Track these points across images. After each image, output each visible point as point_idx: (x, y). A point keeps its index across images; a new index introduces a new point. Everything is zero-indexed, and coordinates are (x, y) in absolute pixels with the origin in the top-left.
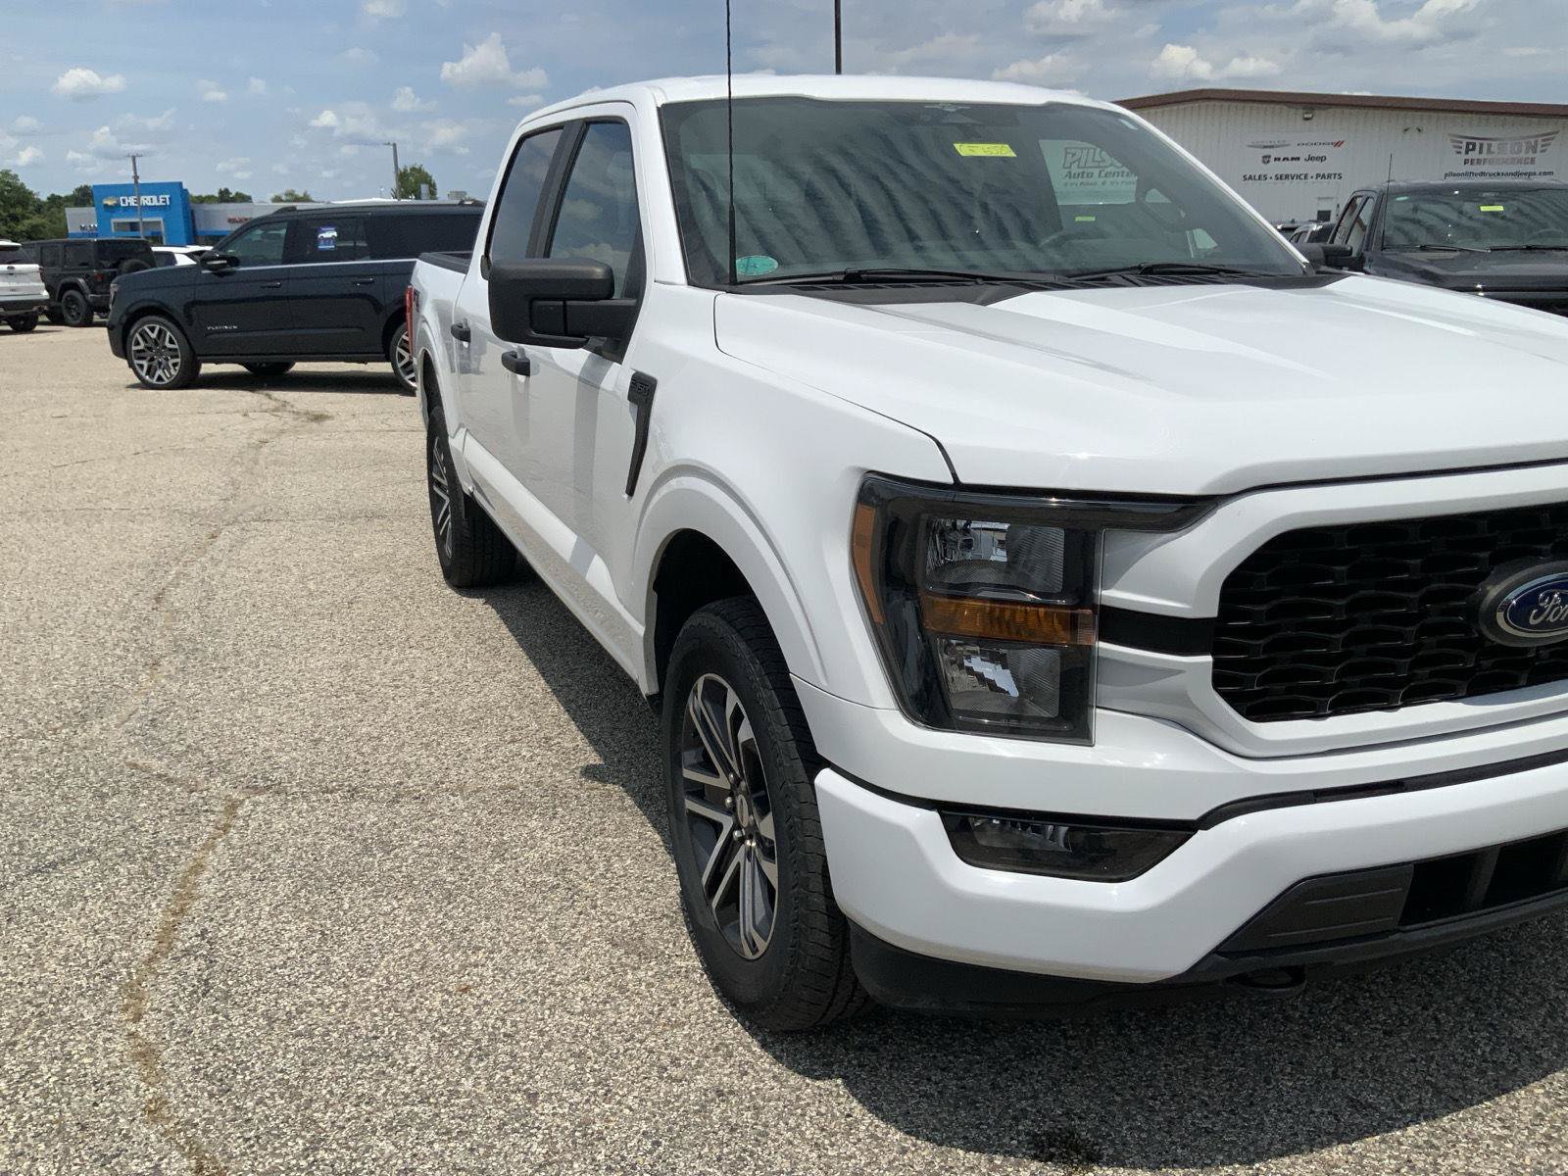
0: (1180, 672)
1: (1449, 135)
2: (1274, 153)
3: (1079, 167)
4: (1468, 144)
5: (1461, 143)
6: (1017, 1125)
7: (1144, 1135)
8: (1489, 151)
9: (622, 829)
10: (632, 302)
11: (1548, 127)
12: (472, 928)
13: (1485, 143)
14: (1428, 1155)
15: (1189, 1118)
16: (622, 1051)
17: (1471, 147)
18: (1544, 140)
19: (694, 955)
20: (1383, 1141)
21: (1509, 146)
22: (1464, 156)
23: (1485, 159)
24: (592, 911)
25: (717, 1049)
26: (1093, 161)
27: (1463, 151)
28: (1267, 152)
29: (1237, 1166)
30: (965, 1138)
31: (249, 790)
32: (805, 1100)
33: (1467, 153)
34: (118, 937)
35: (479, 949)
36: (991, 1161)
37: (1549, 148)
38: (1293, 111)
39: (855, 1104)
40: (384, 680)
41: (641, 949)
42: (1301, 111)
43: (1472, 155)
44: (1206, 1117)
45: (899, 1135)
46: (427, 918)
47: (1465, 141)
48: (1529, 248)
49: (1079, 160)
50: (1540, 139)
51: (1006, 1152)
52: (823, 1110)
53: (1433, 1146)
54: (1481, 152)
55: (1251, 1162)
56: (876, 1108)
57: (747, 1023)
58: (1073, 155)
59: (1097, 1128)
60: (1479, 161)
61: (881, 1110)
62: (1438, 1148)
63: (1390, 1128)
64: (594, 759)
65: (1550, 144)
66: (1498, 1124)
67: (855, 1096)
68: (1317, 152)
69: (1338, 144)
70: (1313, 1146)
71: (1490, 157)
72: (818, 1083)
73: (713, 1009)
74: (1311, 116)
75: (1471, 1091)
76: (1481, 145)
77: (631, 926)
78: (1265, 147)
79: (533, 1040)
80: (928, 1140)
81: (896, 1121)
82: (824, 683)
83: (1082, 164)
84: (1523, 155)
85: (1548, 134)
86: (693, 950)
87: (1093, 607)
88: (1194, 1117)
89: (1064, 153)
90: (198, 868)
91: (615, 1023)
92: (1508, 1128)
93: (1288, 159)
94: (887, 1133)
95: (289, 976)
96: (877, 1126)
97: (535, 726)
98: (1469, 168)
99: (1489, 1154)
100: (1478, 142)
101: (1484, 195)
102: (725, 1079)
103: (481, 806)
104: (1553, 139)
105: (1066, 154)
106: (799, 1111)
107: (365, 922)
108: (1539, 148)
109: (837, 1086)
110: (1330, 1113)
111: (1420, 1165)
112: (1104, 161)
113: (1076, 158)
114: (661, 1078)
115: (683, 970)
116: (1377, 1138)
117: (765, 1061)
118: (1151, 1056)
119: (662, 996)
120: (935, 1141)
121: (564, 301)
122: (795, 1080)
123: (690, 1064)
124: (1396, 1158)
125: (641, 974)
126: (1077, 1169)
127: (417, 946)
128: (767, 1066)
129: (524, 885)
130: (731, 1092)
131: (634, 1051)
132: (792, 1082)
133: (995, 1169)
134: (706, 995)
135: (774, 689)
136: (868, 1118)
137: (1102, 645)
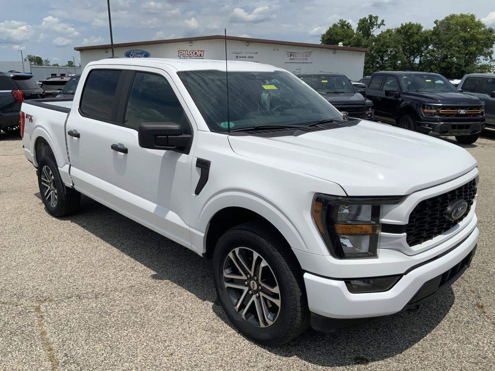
0: (400, 238)
1: (286, 51)
2: (239, 55)
3: (183, 56)
4: (290, 54)
5: (288, 54)
6: (346, 357)
7: (375, 352)
8: (296, 56)
9: (181, 295)
10: (190, 136)
11: (310, 50)
12: (158, 335)
13: (295, 54)
14: (434, 341)
15: (381, 345)
16: (232, 362)
17: (291, 55)
18: (309, 54)
19: (231, 329)
20: (424, 340)
21: (301, 55)
22: (289, 58)
23: (295, 59)
24: (191, 322)
25: (258, 355)
26: (187, 55)
27: (289, 56)
28: (237, 55)
29: (399, 354)
30: (336, 363)
31: (38, 302)
32: (291, 363)
33: (290, 57)
34: (34, 363)
35: (166, 341)
36: (346, 368)
37: (311, 56)
38: (243, 43)
39: (304, 361)
40: (58, 255)
41: (215, 331)
42: (245, 43)
43: (292, 57)
44: (385, 344)
45: (320, 367)
46: (141, 334)
47: (290, 53)
48: (335, 92)
49: (183, 54)
50: (308, 53)
51: (348, 364)
52: (297, 365)
53: (434, 339)
54: (294, 57)
55: (401, 353)
56: (310, 361)
57: (261, 346)
58: (181, 53)
59: (364, 353)
60: (293, 59)
61: (311, 361)
62: (435, 339)
63: (423, 337)
64: (154, 273)
65: (311, 55)
66: (442, 330)
67: (302, 359)
68: (251, 55)
69: (256, 53)
70: (411, 345)
71: (296, 58)
72: (291, 358)
73: (249, 344)
74: (248, 45)
75: (433, 324)
76: (294, 54)
77: (206, 324)
78: (236, 53)
79: (204, 365)
80: (328, 366)
81: (317, 363)
82: (306, 250)
83: (184, 56)
84: (304, 58)
85: (310, 52)
86: (230, 328)
87: (380, 224)
88: (383, 345)
89: (178, 52)
90: (43, 333)
91: (224, 354)
92: (445, 331)
93: (243, 57)
94: (317, 367)
95: (110, 362)
96: (313, 366)
97: (124, 264)
98: (291, 61)
99: (446, 338)
100: (293, 54)
101: (322, 77)
102: (266, 363)
103: (128, 294)
104: (311, 53)
105: (179, 52)
106: (292, 367)
107: (121, 340)
108: (308, 56)
109: (296, 357)
110: (409, 336)
111: (434, 344)
112: (191, 55)
113: (182, 54)
114: (249, 367)
115: (232, 334)
116: (422, 340)
117: (273, 355)
118: (363, 331)
119: (232, 343)
120: (330, 366)
121: (167, 136)
122: (284, 359)
123: (254, 361)
124: (429, 344)
125: (221, 338)
126: (366, 364)
127: (145, 344)
128: (274, 357)
129: (164, 318)
130: (271, 366)
131: (236, 361)
132: (284, 360)
133: (348, 369)
134: (243, 340)
135: (278, 251)
136: (310, 365)
137: (382, 233)
